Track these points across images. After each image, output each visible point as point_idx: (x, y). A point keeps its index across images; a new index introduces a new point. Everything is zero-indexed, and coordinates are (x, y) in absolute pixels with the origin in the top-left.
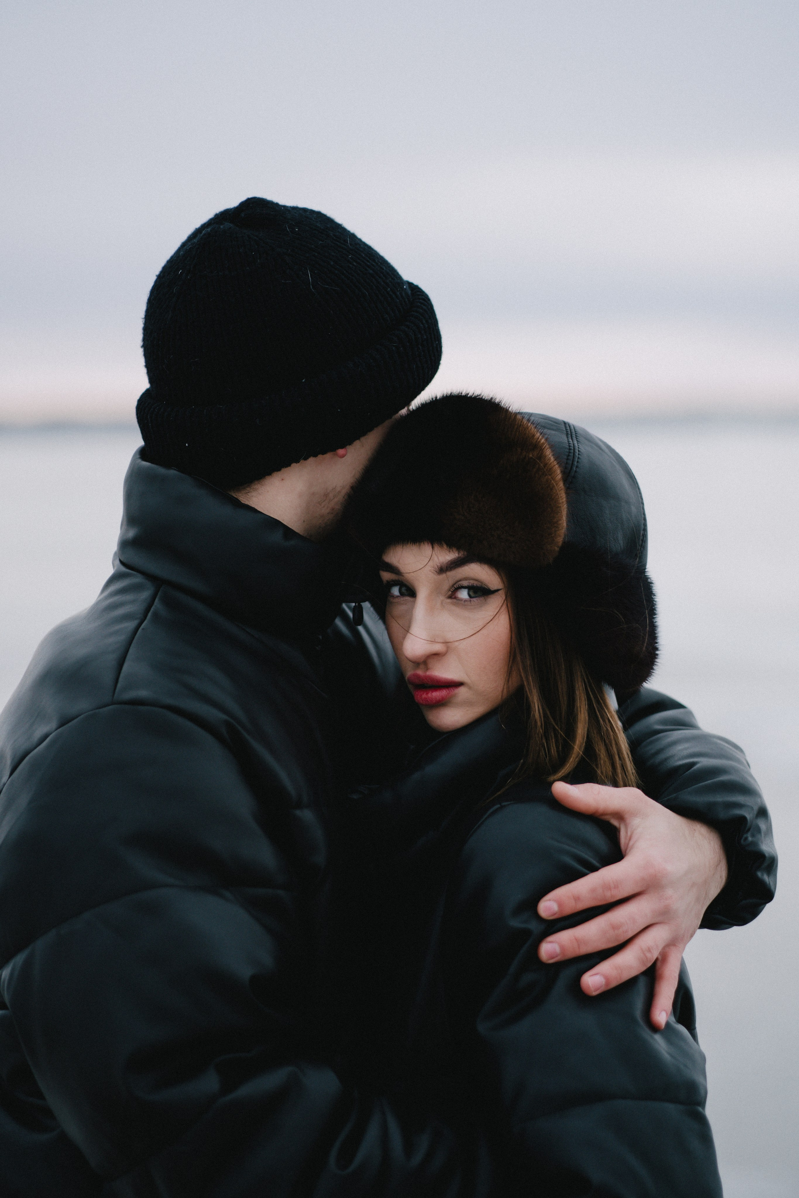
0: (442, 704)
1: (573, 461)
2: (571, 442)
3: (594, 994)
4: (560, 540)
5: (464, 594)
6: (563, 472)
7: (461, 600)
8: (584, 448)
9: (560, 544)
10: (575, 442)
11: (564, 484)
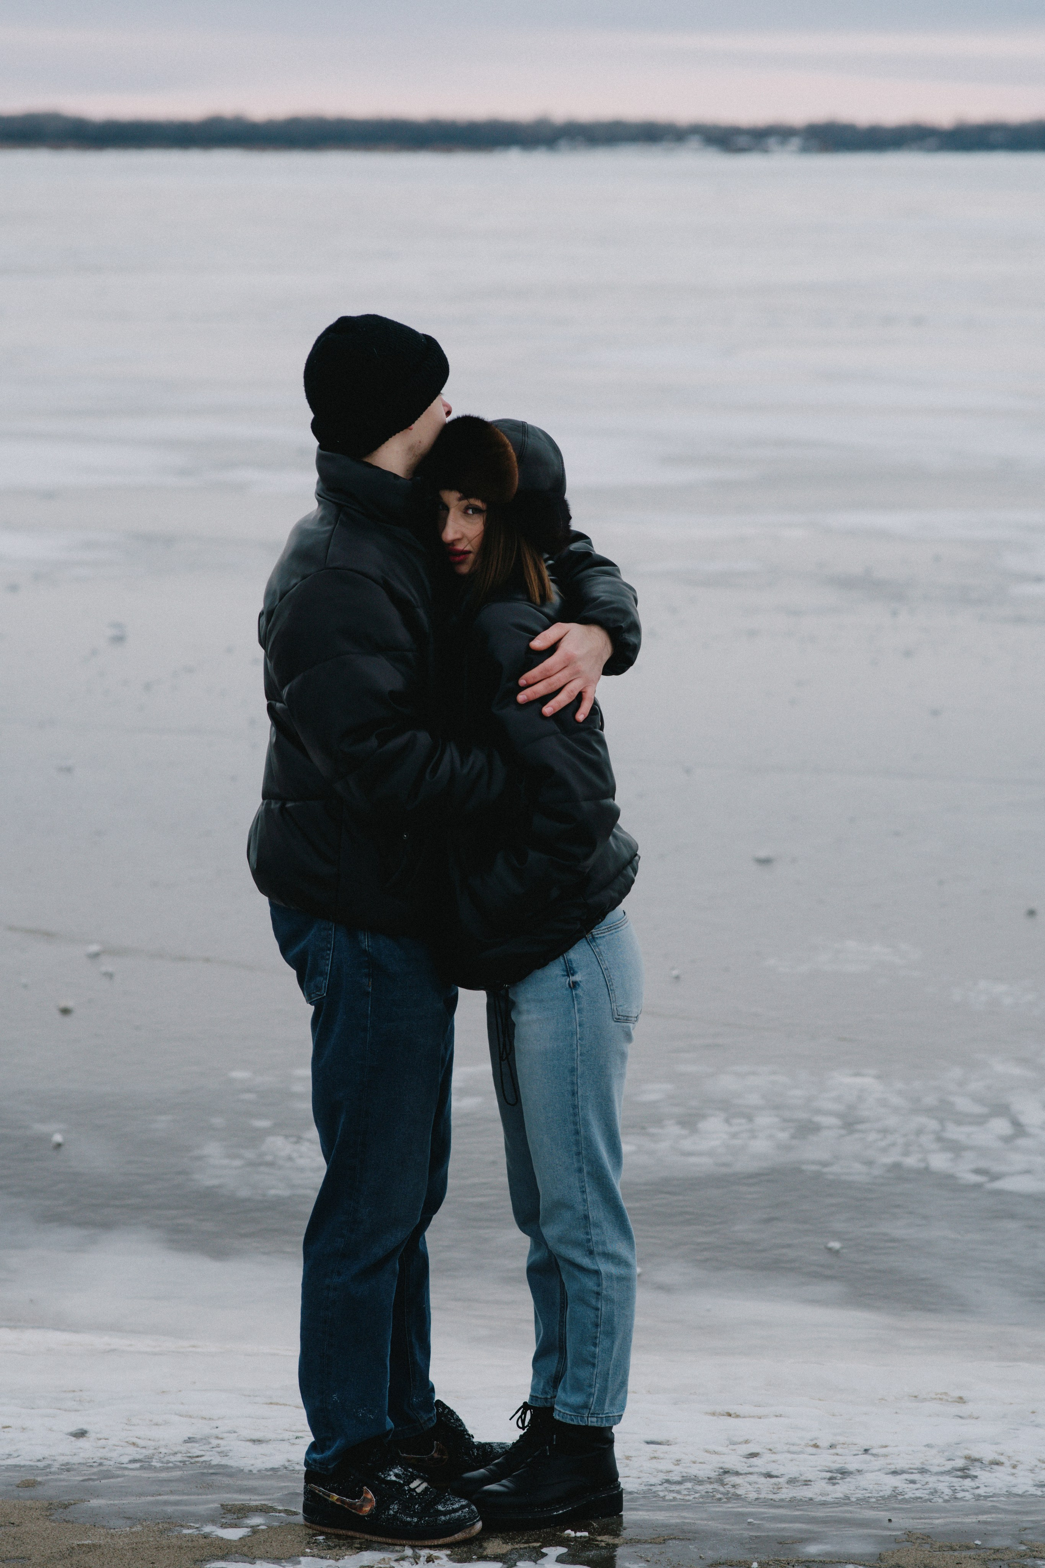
0: (461, 562)
1: (523, 449)
2: (524, 439)
3: (549, 716)
4: (515, 490)
5: (470, 512)
6: (517, 457)
7: (469, 514)
8: (530, 441)
9: (514, 493)
10: (526, 437)
11: (518, 463)
